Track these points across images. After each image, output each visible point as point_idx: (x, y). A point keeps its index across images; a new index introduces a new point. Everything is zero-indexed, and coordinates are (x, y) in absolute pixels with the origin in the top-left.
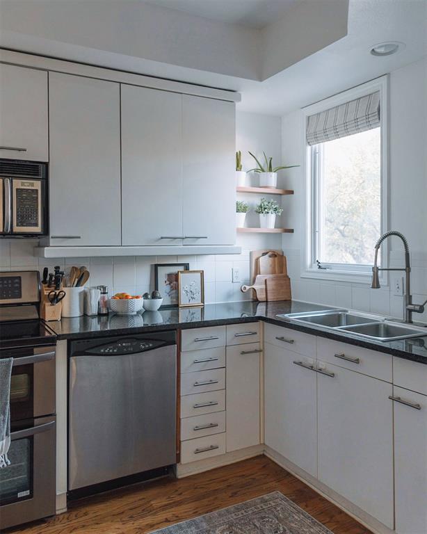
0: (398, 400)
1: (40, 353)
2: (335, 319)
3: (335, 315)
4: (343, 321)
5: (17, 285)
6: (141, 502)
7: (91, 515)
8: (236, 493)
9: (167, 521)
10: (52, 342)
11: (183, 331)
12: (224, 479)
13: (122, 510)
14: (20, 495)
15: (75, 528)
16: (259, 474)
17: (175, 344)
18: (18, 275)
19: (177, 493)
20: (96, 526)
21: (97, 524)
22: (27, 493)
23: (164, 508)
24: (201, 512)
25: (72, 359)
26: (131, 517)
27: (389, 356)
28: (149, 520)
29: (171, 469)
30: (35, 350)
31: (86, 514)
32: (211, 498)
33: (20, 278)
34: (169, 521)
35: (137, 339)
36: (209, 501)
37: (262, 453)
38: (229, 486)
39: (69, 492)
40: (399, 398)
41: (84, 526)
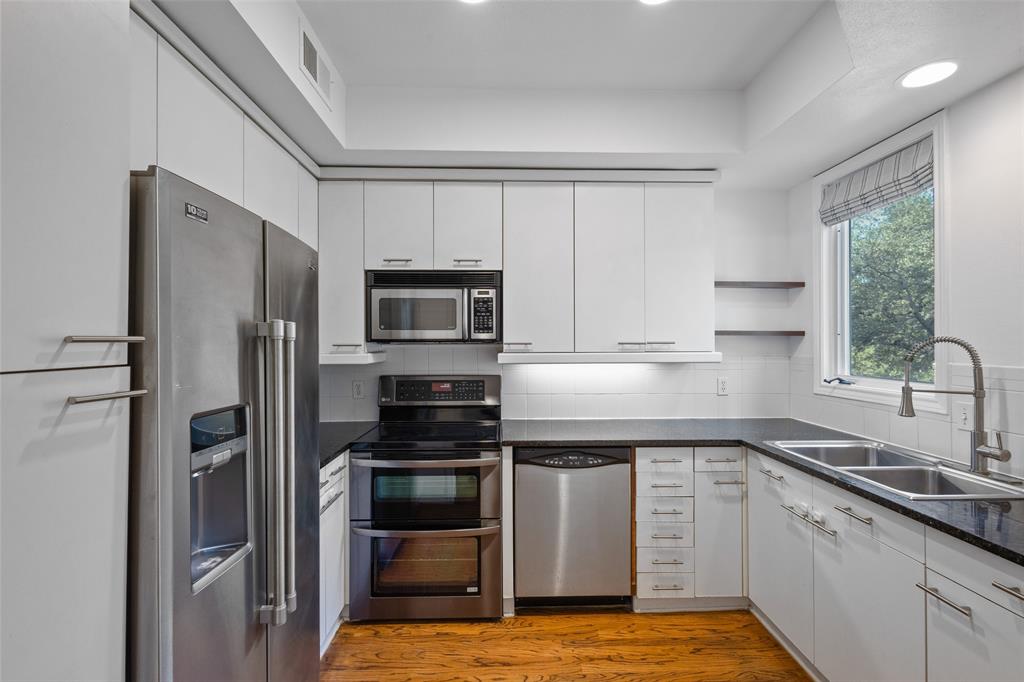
0: (934, 592)
1: (487, 458)
2: (860, 456)
3: (860, 448)
4: (873, 459)
5: (481, 388)
6: (588, 629)
7: (535, 628)
8: (699, 650)
9: (609, 659)
10: (497, 447)
11: (637, 449)
12: (689, 628)
13: (565, 632)
14: (470, 590)
15: (517, 638)
16: (737, 634)
17: (628, 462)
18: (481, 379)
19: (629, 629)
20: (538, 642)
21: (538, 639)
22: (474, 589)
23: (611, 642)
24: (650, 660)
25: (517, 466)
26: (573, 642)
27: (921, 525)
28: (590, 651)
29: (628, 600)
30: (482, 453)
31: (530, 625)
32: (667, 648)
33: (483, 382)
34: (611, 660)
35: (584, 453)
36: (663, 650)
37: (746, 608)
38: (692, 638)
39: (515, 598)
40: (936, 590)
41: (525, 638)
